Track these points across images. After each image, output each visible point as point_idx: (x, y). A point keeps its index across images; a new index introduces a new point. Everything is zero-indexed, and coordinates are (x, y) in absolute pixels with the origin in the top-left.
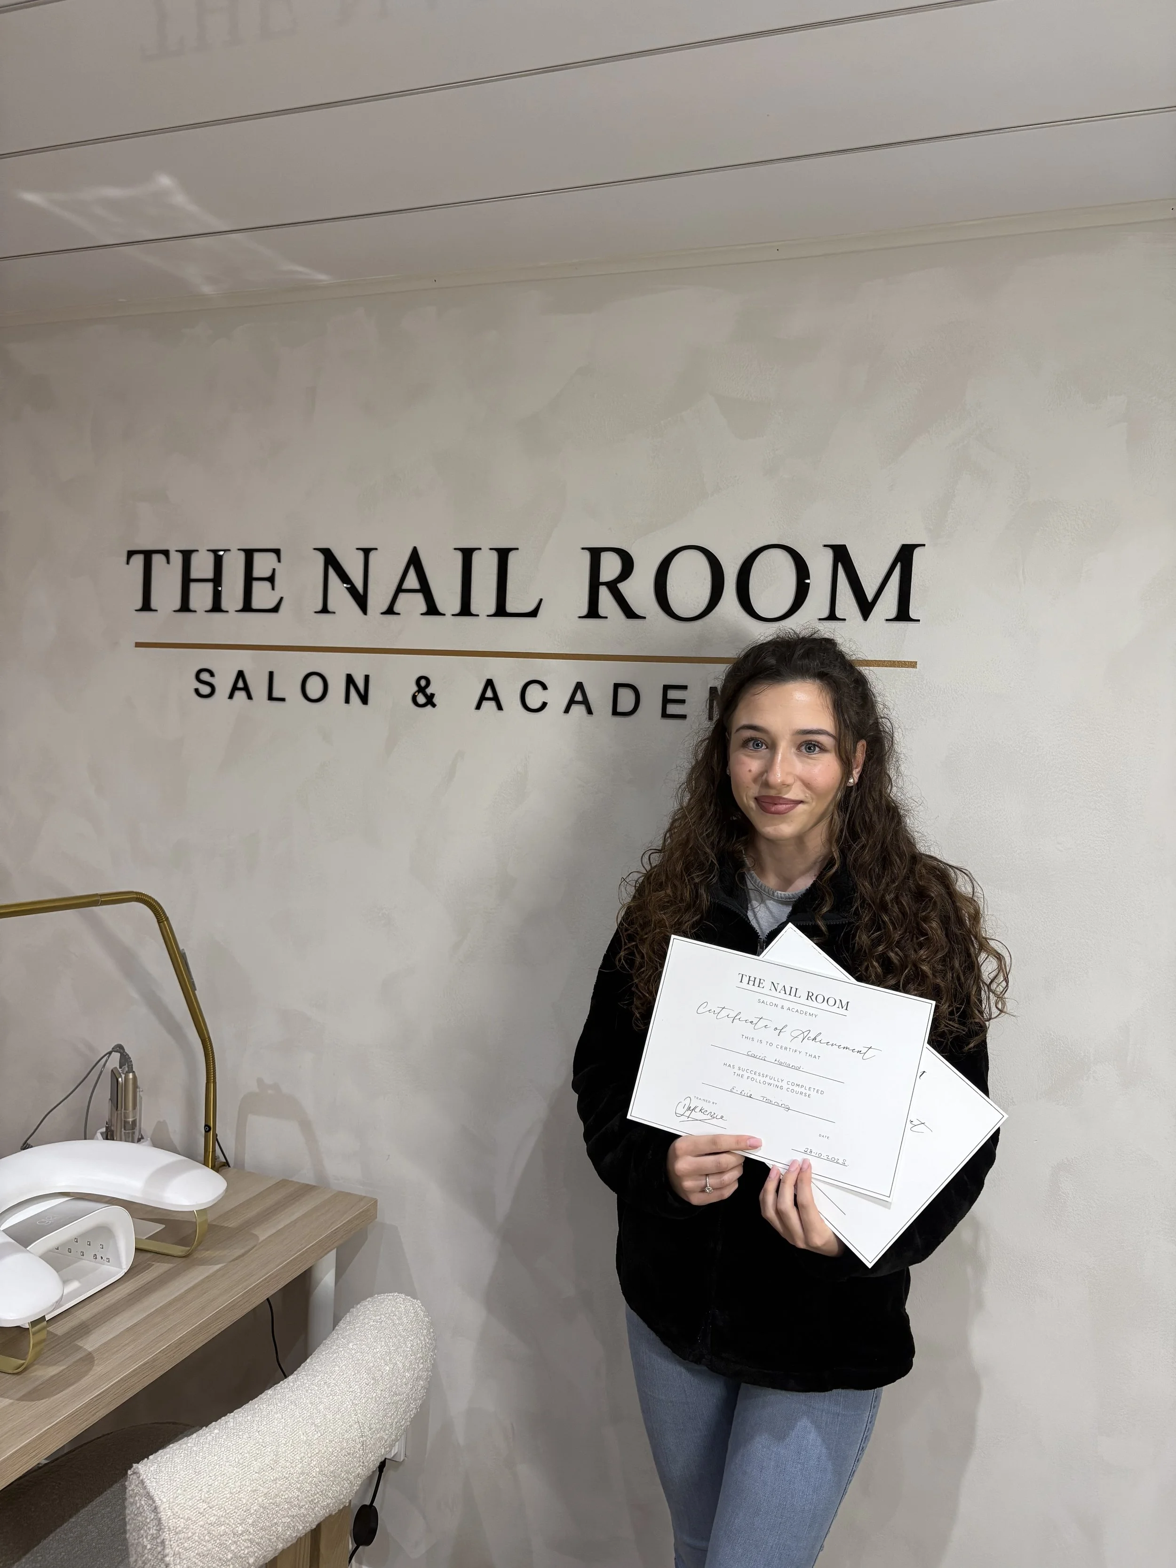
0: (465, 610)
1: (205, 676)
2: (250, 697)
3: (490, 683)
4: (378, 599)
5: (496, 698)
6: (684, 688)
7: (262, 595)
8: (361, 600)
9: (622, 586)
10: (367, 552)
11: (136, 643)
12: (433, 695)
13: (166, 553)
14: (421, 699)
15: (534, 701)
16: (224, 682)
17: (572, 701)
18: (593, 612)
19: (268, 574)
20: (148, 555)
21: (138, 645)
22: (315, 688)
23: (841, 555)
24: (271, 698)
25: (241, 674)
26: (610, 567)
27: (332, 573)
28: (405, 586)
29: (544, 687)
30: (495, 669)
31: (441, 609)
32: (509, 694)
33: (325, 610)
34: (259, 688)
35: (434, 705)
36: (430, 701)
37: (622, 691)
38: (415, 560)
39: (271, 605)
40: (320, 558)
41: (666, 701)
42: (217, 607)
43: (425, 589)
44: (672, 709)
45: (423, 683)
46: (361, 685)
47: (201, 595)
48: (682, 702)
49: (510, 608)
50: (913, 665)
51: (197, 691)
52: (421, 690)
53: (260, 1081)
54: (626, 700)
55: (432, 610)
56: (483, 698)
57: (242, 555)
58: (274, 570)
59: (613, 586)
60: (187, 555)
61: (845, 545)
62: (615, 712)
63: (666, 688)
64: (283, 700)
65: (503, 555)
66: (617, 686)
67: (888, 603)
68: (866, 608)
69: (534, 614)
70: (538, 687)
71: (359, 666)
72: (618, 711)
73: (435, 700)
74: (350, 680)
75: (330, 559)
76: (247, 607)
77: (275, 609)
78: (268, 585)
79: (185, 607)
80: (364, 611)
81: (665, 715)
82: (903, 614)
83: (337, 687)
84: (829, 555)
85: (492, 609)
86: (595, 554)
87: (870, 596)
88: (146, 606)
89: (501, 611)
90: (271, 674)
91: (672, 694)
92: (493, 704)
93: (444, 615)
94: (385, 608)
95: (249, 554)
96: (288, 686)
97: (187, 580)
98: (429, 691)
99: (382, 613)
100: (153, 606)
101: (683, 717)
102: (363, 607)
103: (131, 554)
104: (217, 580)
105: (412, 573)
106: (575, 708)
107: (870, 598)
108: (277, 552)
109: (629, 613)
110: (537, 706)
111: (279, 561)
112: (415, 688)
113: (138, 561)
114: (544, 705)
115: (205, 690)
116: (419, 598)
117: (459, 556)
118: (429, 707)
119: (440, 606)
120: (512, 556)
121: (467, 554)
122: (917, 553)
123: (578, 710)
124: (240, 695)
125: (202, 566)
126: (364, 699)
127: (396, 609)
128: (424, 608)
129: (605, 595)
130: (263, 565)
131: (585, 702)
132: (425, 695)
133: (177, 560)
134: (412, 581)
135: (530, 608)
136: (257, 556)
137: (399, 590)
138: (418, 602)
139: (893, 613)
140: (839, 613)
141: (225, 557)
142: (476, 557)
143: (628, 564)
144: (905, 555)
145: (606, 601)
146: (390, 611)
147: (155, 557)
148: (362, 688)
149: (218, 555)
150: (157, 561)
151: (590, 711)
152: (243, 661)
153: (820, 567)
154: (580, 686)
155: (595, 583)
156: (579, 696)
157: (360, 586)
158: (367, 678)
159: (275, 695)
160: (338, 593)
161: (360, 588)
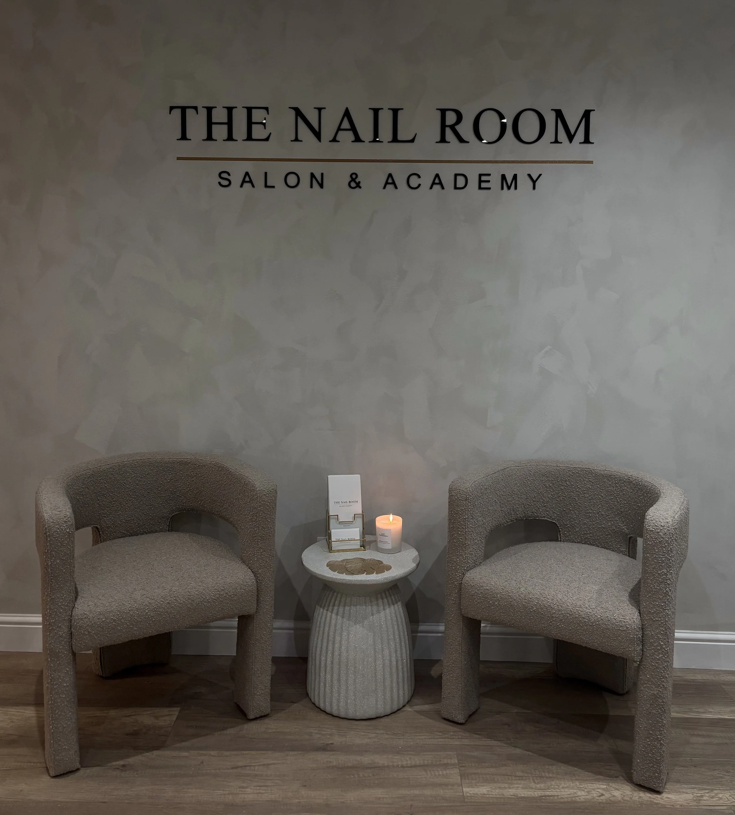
0: (376, 139)
1: (224, 175)
2: (253, 186)
3: (390, 175)
4: (327, 133)
5: (394, 183)
6: (489, 175)
7: (258, 132)
8: (318, 135)
9: (457, 127)
10: (320, 110)
11: (177, 157)
12: (359, 182)
13: (196, 108)
14: (353, 184)
15: (413, 184)
16: (236, 178)
17: (434, 183)
18: (443, 140)
19: (261, 121)
20: (184, 109)
21: (178, 159)
22: (292, 180)
23: (559, 114)
24: (266, 186)
25: (247, 174)
26: (451, 118)
27: (300, 120)
28: (342, 127)
29: (419, 177)
30: (392, 168)
31: (362, 139)
32: (400, 181)
33: (297, 140)
34: (259, 181)
35: (360, 187)
36: (358, 185)
37: (458, 178)
38: (347, 114)
39: (265, 137)
40: (293, 112)
41: (480, 181)
42: (230, 138)
43: (353, 128)
44: (483, 185)
45: (354, 176)
46: (319, 179)
47: (220, 132)
48: (489, 181)
49: (400, 138)
50: (591, 162)
51: (220, 183)
52: (353, 180)
54: (461, 182)
55: (358, 139)
56: (387, 183)
57: (245, 110)
58: (266, 118)
59: (452, 128)
60: (209, 110)
61: (561, 110)
62: (456, 188)
63: (480, 175)
64: (273, 187)
65: (395, 112)
66: (456, 175)
67: (580, 136)
68: (571, 137)
69: (412, 141)
70: (416, 177)
71: (317, 169)
72: (457, 187)
73: (361, 185)
74: (312, 176)
75: (298, 112)
76: (249, 138)
77: (267, 139)
78: (262, 126)
79: (210, 137)
80: (320, 140)
81: (480, 188)
82: (587, 141)
83: (305, 180)
84: (553, 114)
85: (390, 139)
86: (443, 112)
87: (572, 131)
88: (184, 137)
89: (395, 140)
90: (266, 173)
91: (483, 178)
92: (392, 186)
93: (364, 142)
94: (331, 138)
95: (249, 110)
96: (275, 179)
97: (210, 124)
98: (357, 180)
99: (330, 141)
100: (188, 136)
101: (489, 188)
102: (319, 138)
103: (172, 108)
104: (230, 124)
105: (346, 121)
106: (435, 186)
107: (572, 133)
108: (267, 109)
109: (461, 140)
110: (416, 186)
111: (268, 114)
112: (350, 179)
113: (177, 113)
114: (419, 185)
115: (225, 183)
116: (350, 133)
117: (371, 112)
118: (358, 189)
119: (362, 137)
120: (400, 112)
121: (376, 112)
122: (592, 113)
123: (437, 187)
124: (248, 185)
125: (219, 115)
126: (321, 185)
127: (337, 139)
128: (353, 138)
129: (448, 131)
130: (257, 116)
131: (440, 183)
132: (355, 182)
133: (203, 113)
134: (346, 124)
135: (410, 138)
136: (254, 111)
137: (339, 129)
138: (350, 135)
139: (582, 140)
140: (559, 140)
141: (234, 111)
142: (380, 113)
143: (460, 117)
144: (587, 115)
145: (449, 134)
146: (334, 140)
147: (188, 111)
148: (320, 180)
149: (230, 110)
150: (190, 113)
151: (443, 188)
152: (248, 167)
153: (550, 119)
154: (437, 176)
155: (443, 126)
156: (437, 181)
157: (316, 127)
158: (322, 174)
159: (268, 184)
160: (304, 131)
161: (317, 128)
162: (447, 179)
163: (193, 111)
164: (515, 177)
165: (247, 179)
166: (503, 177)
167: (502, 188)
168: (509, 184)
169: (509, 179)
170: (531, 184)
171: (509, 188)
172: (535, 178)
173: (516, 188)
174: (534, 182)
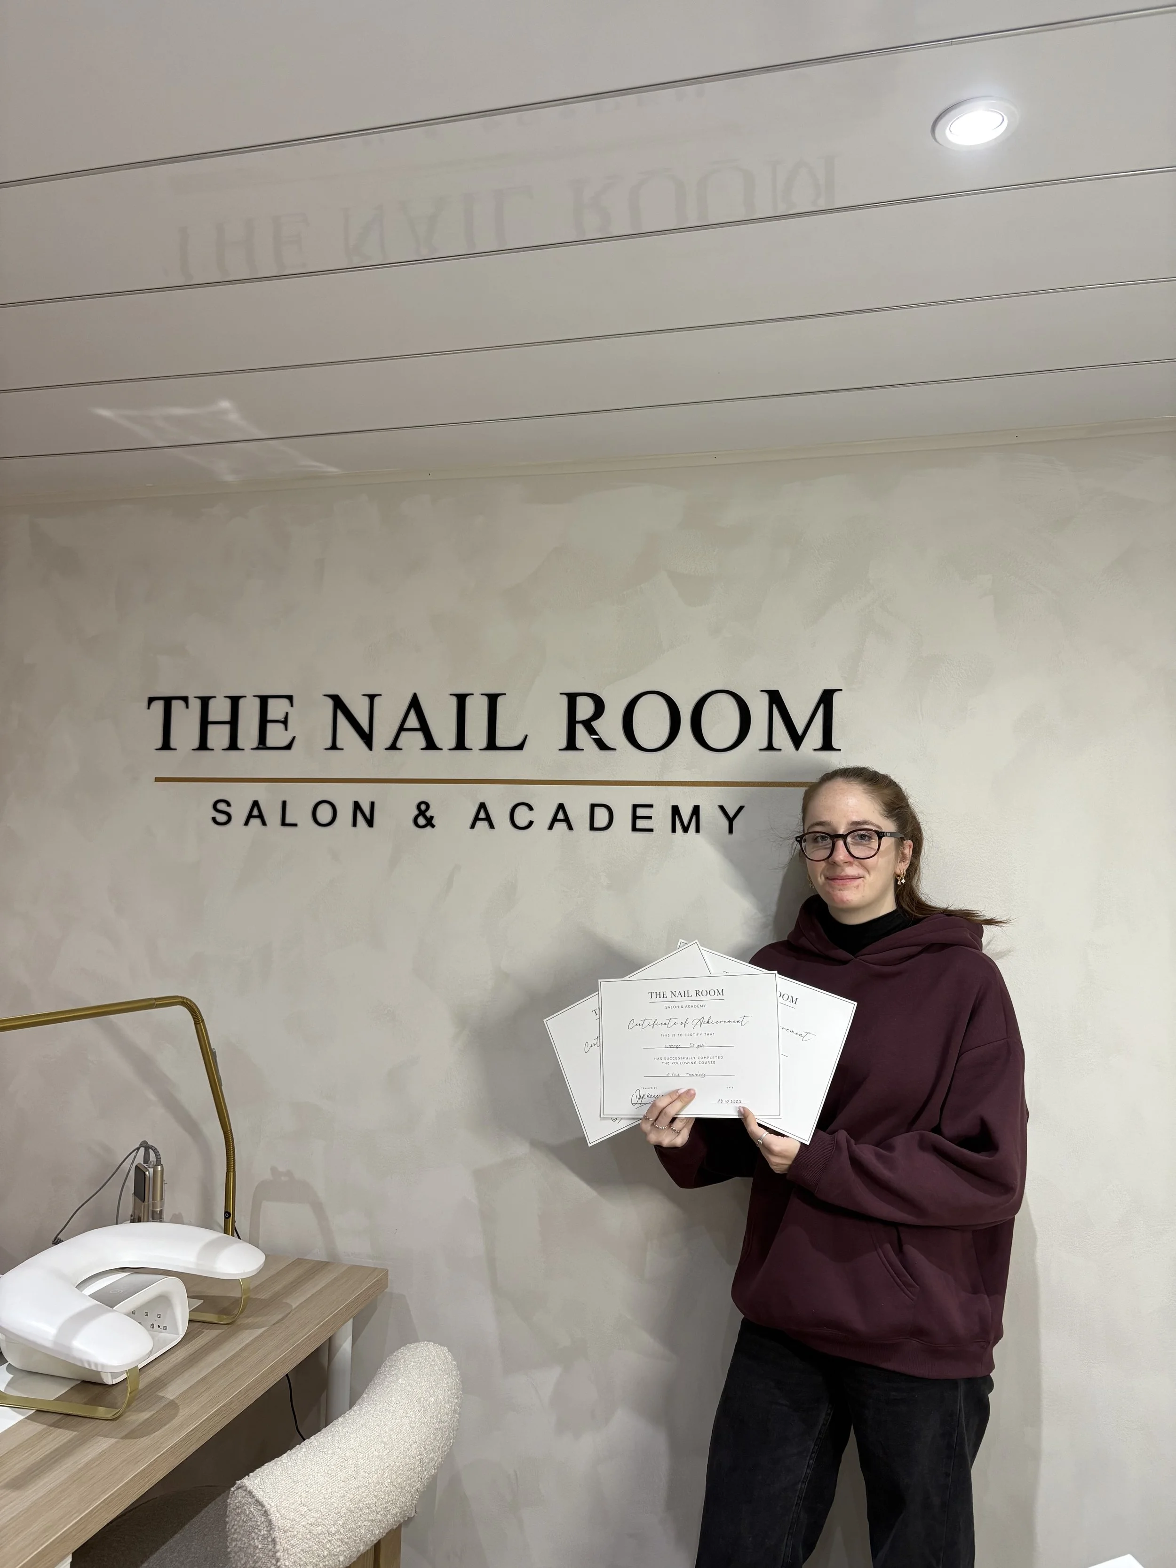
0: (460, 745)
1: (222, 806)
2: (264, 823)
3: (482, 806)
4: (383, 735)
5: (488, 819)
6: (651, 806)
7: (276, 735)
8: (367, 738)
9: (594, 724)
10: (372, 697)
11: (156, 778)
12: (432, 817)
13: (185, 699)
14: (421, 821)
15: (521, 820)
16: (239, 811)
17: (555, 820)
18: (571, 745)
19: (281, 717)
20: (168, 702)
21: (157, 780)
22: (325, 814)
23: (775, 698)
24: (284, 823)
25: (256, 804)
26: (585, 707)
28: (406, 726)
29: (531, 808)
30: (486, 793)
31: (438, 744)
32: (499, 815)
33: (334, 747)
34: (272, 815)
35: (433, 826)
36: (430, 822)
37: (597, 810)
38: (415, 704)
39: (285, 743)
40: (330, 703)
41: (635, 817)
42: (233, 745)
43: (424, 728)
44: (640, 824)
45: (423, 807)
46: (367, 811)
47: (219, 736)
48: (650, 818)
49: (499, 742)
51: (214, 819)
52: (422, 813)
53: (274, 1170)
54: (601, 817)
55: (431, 745)
56: (477, 819)
57: (257, 701)
58: (287, 713)
59: (588, 725)
60: (205, 702)
61: (778, 691)
62: (592, 828)
63: (635, 807)
64: (295, 825)
65: (493, 699)
66: (593, 806)
67: (815, 737)
68: (797, 740)
69: (520, 747)
70: (525, 808)
71: (365, 795)
72: (595, 826)
73: (434, 822)
74: (357, 806)
75: (338, 703)
76: (262, 745)
77: (289, 747)
78: (282, 726)
79: (203, 745)
80: (370, 747)
81: (634, 829)
82: (827, 745)
83: (345, 813)
84: (766, 698)
85: (484, 744)
86: (572, 698)
87: (800, 730)
88: (166, 745)
89: (492, 745)
90: (284, 803)
91: (640, 812)
92: (485, 824)
93: (442, 749)
94: (388, 744)
95: (264, 700)
96: (299, 813)
97: (205, 723)
98: (428, 814)
99: (386, 749)
100: (172, 745)
101: (651, 830)
102: (369, 744)
103: (151, 700)
104: (233, 723)
105: (412, 715)
106: (557, 825)
107: (800, 732)
108: (290, 698)
109: (602, 745)
110: (524, 823)
111: (292, 706)
112: (416, 812)
113: (159, 706)
114: (531, 823)
115: (222, 818)
116: (420, 736)
117: (454, 700)
118: (429, 828)
119: (438, 742)
120: (500, 700)
121: (461, 699)
122: (836, 696)
123: (561, 827)
124: (255, 822)
125: (220, 710)
126: (370, 822)
127: (399, 745)
128: (423, 744)
129: (580, 730)
130: (276, 709)
131: (567, 820)
132: (425, 817)
133: (196, 705)
134: (413, 721)
135: (517, 743)
136: (271, 702)
137: (401, 729)
138: (419, 739)
139: (819, 744)
140: (775, 745)
141: (242, 702)
142: (469, 701)
143: (599, 706)
144: (827, 698)
145: (581, 734)
146: (393, 747)
147: (175, 703)
148: (368, 813)
149: (235, 701)
150: (177, 705)
151: (570, 828)
152: (258, 792)
153: (759, 708)
154: (561, 807)
155: (572, 722)
156: (561, 815)
157: (365, 726)
158: (372, 804)
159: (288, 821)
160: (346, 732)
161: (366, 728)
162: (578, 813)
163: (181, 703)
164: (696, 810)
165: (256, 812)
166: (676, 810)
167: (674, 830)
168: (686, 822)
169: (686, 814)
170: (726, 823)
171: (686, 829)
172: (731, 815)
173: (698, 830)
174: (731, 820)
